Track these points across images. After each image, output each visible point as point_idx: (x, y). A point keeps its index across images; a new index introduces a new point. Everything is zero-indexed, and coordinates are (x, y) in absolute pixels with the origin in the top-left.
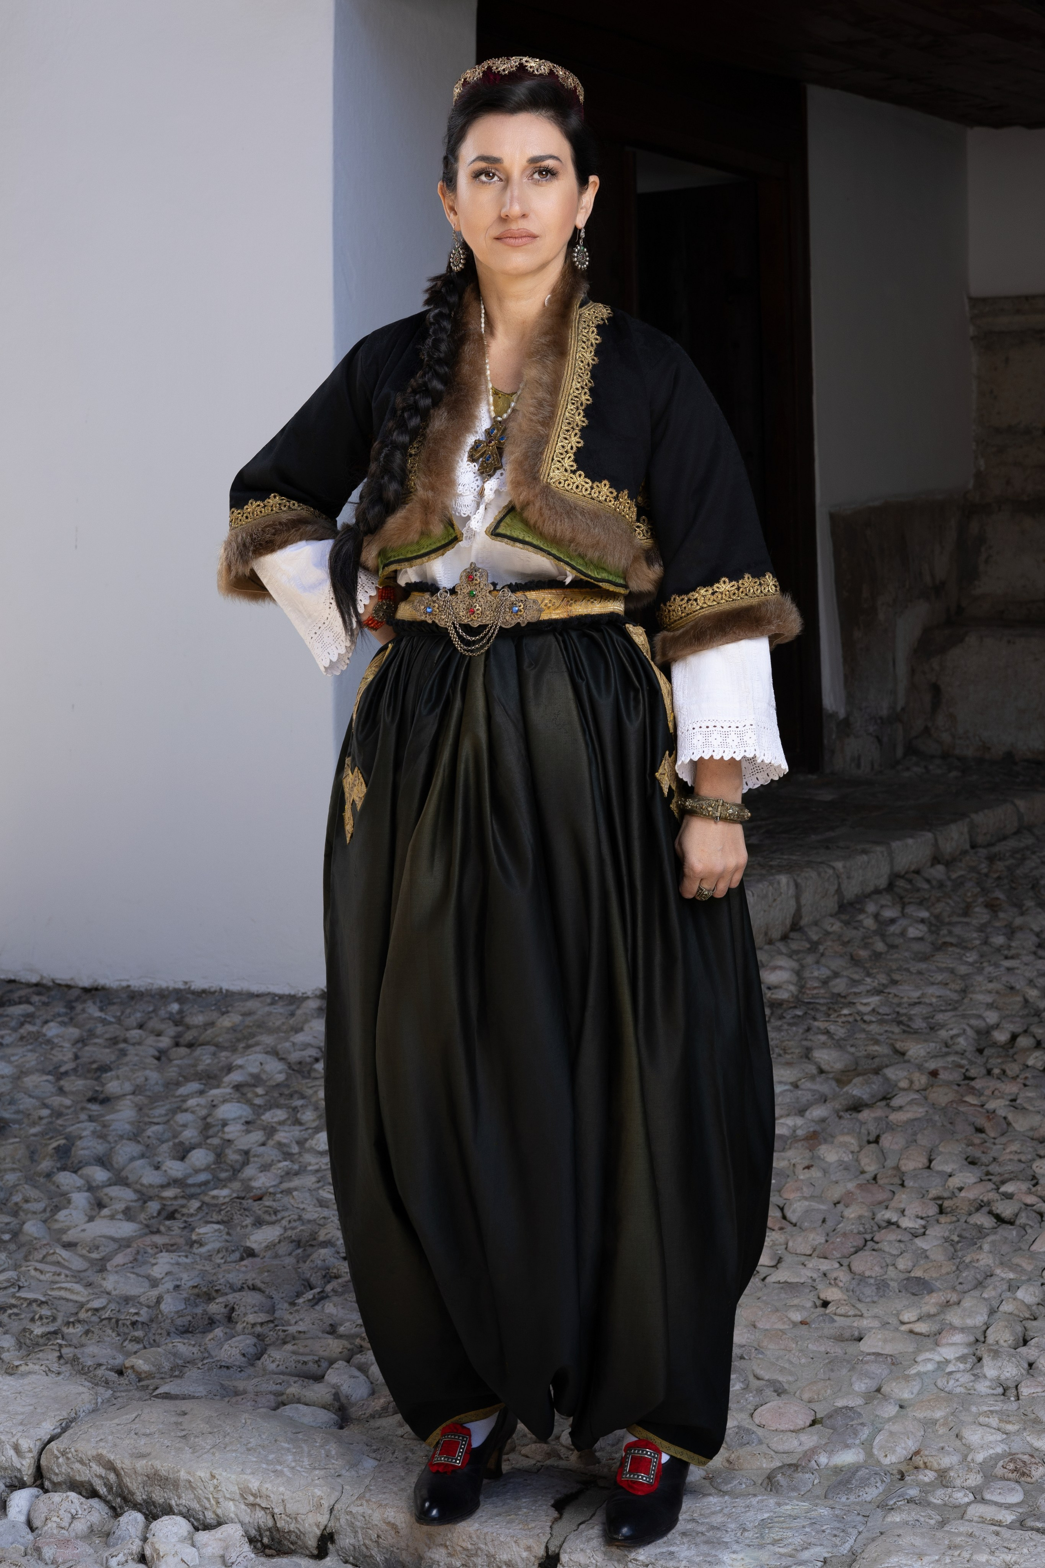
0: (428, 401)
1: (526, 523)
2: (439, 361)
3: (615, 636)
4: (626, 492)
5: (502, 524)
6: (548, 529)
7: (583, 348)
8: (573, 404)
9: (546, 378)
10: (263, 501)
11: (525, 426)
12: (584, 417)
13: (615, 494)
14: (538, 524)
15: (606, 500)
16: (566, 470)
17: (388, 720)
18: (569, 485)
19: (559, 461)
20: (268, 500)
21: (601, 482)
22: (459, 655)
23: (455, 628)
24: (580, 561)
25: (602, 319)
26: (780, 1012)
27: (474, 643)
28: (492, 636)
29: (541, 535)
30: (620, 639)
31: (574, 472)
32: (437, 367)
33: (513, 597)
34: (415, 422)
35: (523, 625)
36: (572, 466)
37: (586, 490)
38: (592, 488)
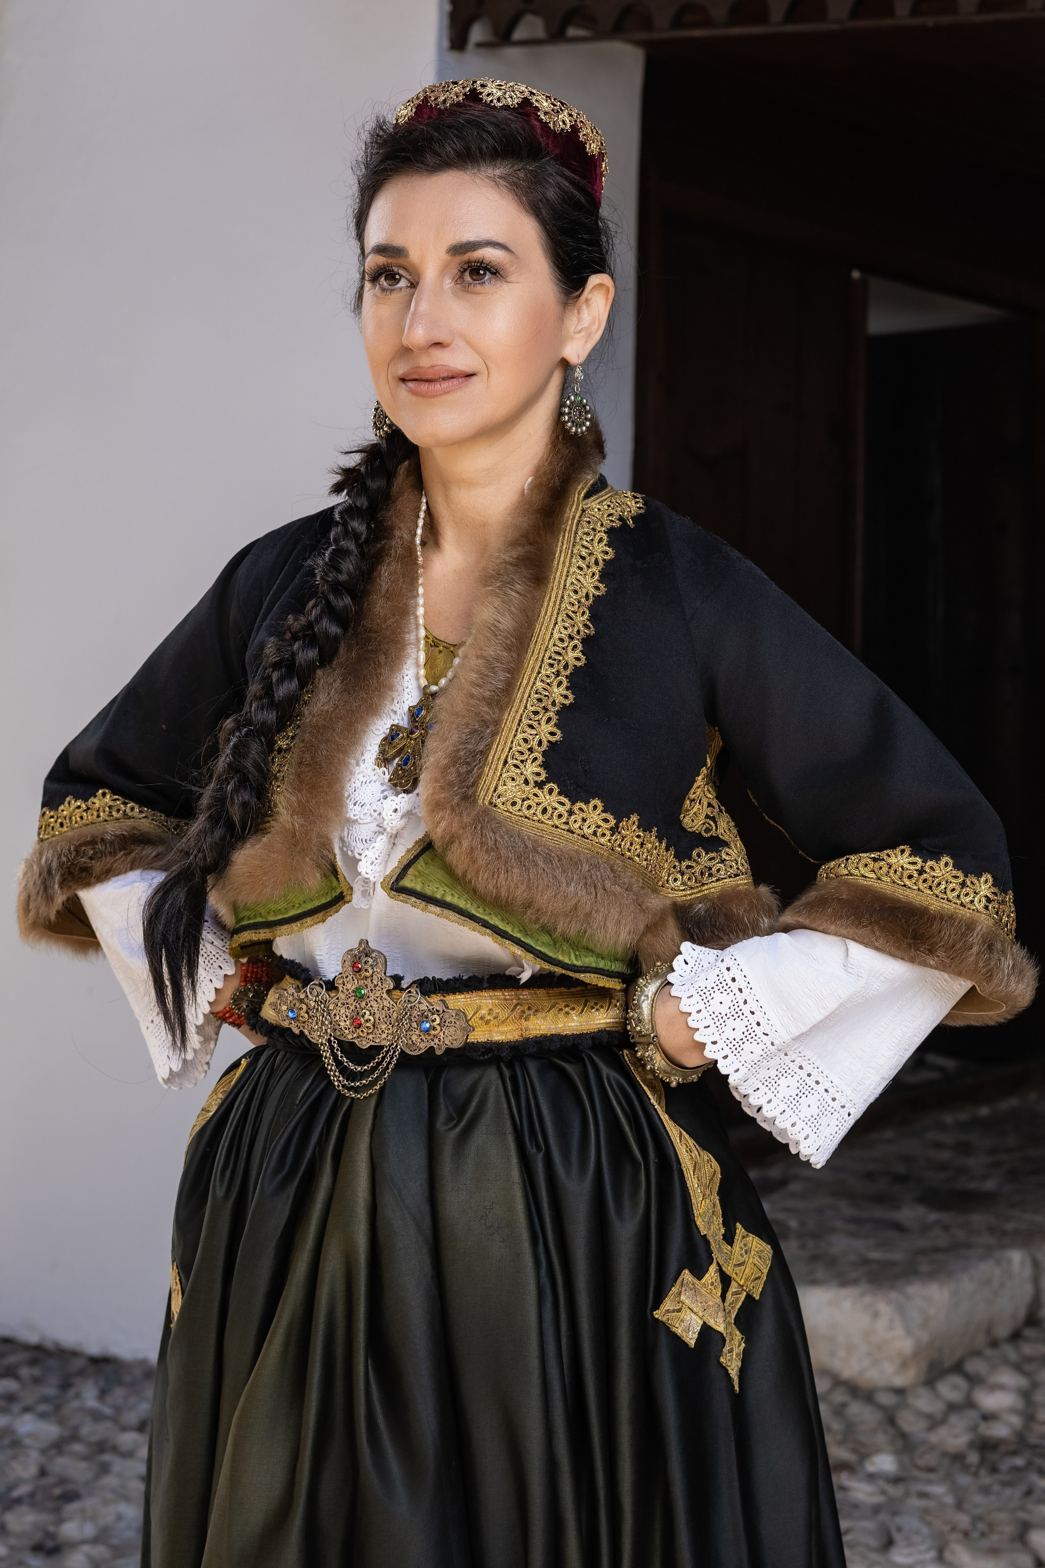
0: (312, 654)
1: (449, 870)
2: (337, 588)
3: (605, 1070)
4: (635, 818)
5: (411, 871)
6: (484, 882)
7: (580, 568)
8: (552, 665)
9: (507, 623)
10: (86, 800)
11: (460, 706)
12: (567, 688)
13: (613, 822)
14: (469, 876)
15: (595, 834)
16: (526, 782)
17: (220, 1193)
18: (529, 807)
19: (516, 766)
20: (92, 799)
21: (587, 802)
22: (335, 1095)
23: (332, 1048)
24: (546, 938)
25: (621, 519)
26: (994, 1457)
27: (363, 1075)
28: (387, 1068)
29: (474, 893)
30: (614, 1074)
31: (540, 785)
32: (331, 597)
33: (424, 1004)
34: (289, 687)
35: (439, 1053)
36: (538, 774)
37: (560, 816)
38: (571, 813)
